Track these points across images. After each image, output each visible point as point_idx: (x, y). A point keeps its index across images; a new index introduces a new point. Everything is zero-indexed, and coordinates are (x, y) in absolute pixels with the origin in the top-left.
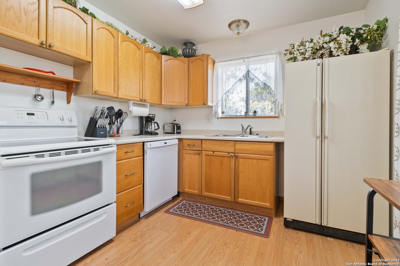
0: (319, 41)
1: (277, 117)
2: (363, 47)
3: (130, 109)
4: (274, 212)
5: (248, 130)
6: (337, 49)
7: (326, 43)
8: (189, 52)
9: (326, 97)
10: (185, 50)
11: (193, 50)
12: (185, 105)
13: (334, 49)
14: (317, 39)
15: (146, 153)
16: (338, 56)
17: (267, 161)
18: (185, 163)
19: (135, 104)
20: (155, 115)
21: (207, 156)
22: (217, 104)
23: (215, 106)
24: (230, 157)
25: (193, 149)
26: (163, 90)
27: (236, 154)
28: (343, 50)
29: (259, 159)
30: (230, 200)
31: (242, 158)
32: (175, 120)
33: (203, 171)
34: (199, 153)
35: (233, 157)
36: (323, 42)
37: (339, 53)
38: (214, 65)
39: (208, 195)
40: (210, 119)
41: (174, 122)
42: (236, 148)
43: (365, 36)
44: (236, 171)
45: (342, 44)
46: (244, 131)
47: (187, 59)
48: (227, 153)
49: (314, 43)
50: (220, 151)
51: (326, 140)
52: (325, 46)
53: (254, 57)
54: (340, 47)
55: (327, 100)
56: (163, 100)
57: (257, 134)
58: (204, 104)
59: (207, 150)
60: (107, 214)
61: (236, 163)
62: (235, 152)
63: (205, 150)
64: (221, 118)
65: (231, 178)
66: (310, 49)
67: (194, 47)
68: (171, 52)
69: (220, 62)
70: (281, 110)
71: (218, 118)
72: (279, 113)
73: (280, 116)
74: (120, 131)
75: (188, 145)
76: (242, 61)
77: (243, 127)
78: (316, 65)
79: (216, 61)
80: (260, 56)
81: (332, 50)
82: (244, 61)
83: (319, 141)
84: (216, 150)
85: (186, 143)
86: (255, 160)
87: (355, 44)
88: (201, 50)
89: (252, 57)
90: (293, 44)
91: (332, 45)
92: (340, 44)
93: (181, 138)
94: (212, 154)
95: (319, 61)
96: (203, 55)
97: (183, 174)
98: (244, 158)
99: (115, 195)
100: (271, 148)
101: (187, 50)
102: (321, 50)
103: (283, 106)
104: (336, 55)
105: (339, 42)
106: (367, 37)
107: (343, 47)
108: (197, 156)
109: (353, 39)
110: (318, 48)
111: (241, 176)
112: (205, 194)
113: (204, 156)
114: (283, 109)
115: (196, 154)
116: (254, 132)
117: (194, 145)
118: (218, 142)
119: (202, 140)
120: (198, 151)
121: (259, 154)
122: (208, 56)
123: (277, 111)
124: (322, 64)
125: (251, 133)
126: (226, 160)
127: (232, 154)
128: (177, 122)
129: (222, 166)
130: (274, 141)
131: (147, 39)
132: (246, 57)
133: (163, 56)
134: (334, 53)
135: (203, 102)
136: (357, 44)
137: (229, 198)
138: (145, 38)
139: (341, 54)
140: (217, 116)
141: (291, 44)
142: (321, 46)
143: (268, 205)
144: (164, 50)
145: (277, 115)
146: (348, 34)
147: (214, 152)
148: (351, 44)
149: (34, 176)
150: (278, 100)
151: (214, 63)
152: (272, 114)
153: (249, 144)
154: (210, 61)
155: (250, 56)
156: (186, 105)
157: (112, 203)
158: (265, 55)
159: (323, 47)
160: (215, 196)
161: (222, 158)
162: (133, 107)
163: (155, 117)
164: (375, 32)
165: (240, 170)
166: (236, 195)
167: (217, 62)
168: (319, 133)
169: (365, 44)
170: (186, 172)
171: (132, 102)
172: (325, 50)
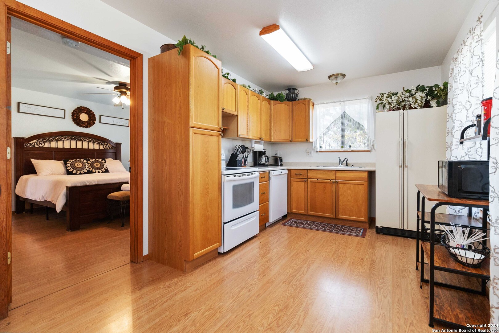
0: (402, 95)
1: (369, 151)
2: (433, 103)
3: (253, 146)
4: (368, 225)
5: (345, 162)
6: (414, 103)
7: (407, 97)
8: (292, 96)
9: (406, 138)
10: (289, 95)
11: (296, 95)
12: (289, 141)
13: (413, 102)
14: (400, 94)
15: (271, 179)
16: (416, 108)
17: (362, 185)
18: (293, 189)
19: (256, 142)
20: (266, 150)
21: (312, 183)
22: (316, 140)
23: (315, 142)
24: (332, 183)
25: (300, 177)
26: (272, 129)
27: (337, 181)
28: (418, 104)
29: (356, 184)
30: (332, 217)
31: (341, 183)
32: (277, 154)
33: (309, 195)
34: (305, 181)
35: (334, 183)
36: (404, 97)
37: (416, 106)
38: (313, 107)
39: (313, 214)
40: (310, 153)
41: (276, 155)
42: (337, 176)
43: (436, 92)
44: (336, 194)
45: (418, 100)
46: (341, 162)
47: (291, 103)
48: (330, 180)
49: (398, 97)
50: (323, 178)
51: (406, 169)
52: (406, 99)
53: (349, 100)
54: (416, 102)
55: (406, 140)
56: (272, 138)
57: (353, 166)
58: (307, 141)
59: (312, 178)
60: (255, 217)
61: (337, 188)
62: (336, 179)
63: (311, 178)
64: (319, 152)
65: (332, 199)
66: (395, 101)
67: (296, 92)
68: (278, 97)
69: (318, 104)
70: (373, 145)
71: (317, 152)
72: (371, 147)
73: (372, 150)
74: (246, 163)
75: (296, 174)
76: (338, 103)
77: (340, 160)
78: (399, 115)
79: (315, 103)
80: (354, 100)
81: (411, 103)
82: (340, 104)
83: (401, 169)
84: (320, 178)
85: (293, 173)
86: (352, 185)
87: (428, 99)
88: (302, 94)
89: (348, 101)
90: (383, 93)
91: (411, 99)
92: (416, 100)
93: (290, 168)
94: (316, 181)
95: (401, 112)
96: (305, 99)
97: (291, 198)
98: (343, 184)
99: (259, 206)
100: (365, 175)
101: (291, 95)
102: (404, 102)
103: (375, 142)
104: (414, 108)
105: (416, 98)
106: (437, 94)
107: (419, 102)
108: (304, 183)
109: (427, 95)
110: (401, 101)
111: (341, 197)
112: (310, 213)
113: (309, 183)
114: (374, 144)
115: (302, 182)
116: (349, 164)
117: (301, 174)
118: (322, 172)
119: (307, 170)
120: (305, 179)
121: (355, 180)
122: (310, 100)
123: (369, 146)
124: (403, 114)
125: (347, 165)
126: (328, 186)
127: (333, 181)
128: (278, 155)
129: (325, 190)
130: (368, 170)
131: (263, 90)
132: (342, 100)
133: (272, 102)
134: (413, 106)
135: (306, 139)
136: (429, 99)
137: (331, 215)
138: (261, 89)
139: (418, 106)
140: (316, 151)
141: (381, 93)
142: (403, 99)
143: (363, 219)
144: (272, 96)
145: (369, 150)
146: (423, 91)
147: (318, 180)
148: (425, 98)
149: (234, 187)
150: (371, 137)
151: (313, 105)
152: (365, 148)
153: (347, 172)
154: (311, 104)
155: (345, 100)
156: (291, 141)
157: (256, 211)
158: (359, 99)
159: (405, 100)
160: (319, 214)
161: (325, 184)
162: (255, 144)
163: (266, 151)
164: (441, 92)
165: (340, 193)
166: (337, 212)
167: (317, 104)
168: (401, 163)
169: (434, 100)
170: (294, 196)
171: (254, 140)
172: (406, 102)
